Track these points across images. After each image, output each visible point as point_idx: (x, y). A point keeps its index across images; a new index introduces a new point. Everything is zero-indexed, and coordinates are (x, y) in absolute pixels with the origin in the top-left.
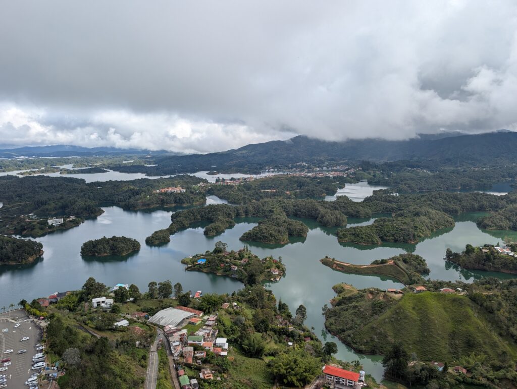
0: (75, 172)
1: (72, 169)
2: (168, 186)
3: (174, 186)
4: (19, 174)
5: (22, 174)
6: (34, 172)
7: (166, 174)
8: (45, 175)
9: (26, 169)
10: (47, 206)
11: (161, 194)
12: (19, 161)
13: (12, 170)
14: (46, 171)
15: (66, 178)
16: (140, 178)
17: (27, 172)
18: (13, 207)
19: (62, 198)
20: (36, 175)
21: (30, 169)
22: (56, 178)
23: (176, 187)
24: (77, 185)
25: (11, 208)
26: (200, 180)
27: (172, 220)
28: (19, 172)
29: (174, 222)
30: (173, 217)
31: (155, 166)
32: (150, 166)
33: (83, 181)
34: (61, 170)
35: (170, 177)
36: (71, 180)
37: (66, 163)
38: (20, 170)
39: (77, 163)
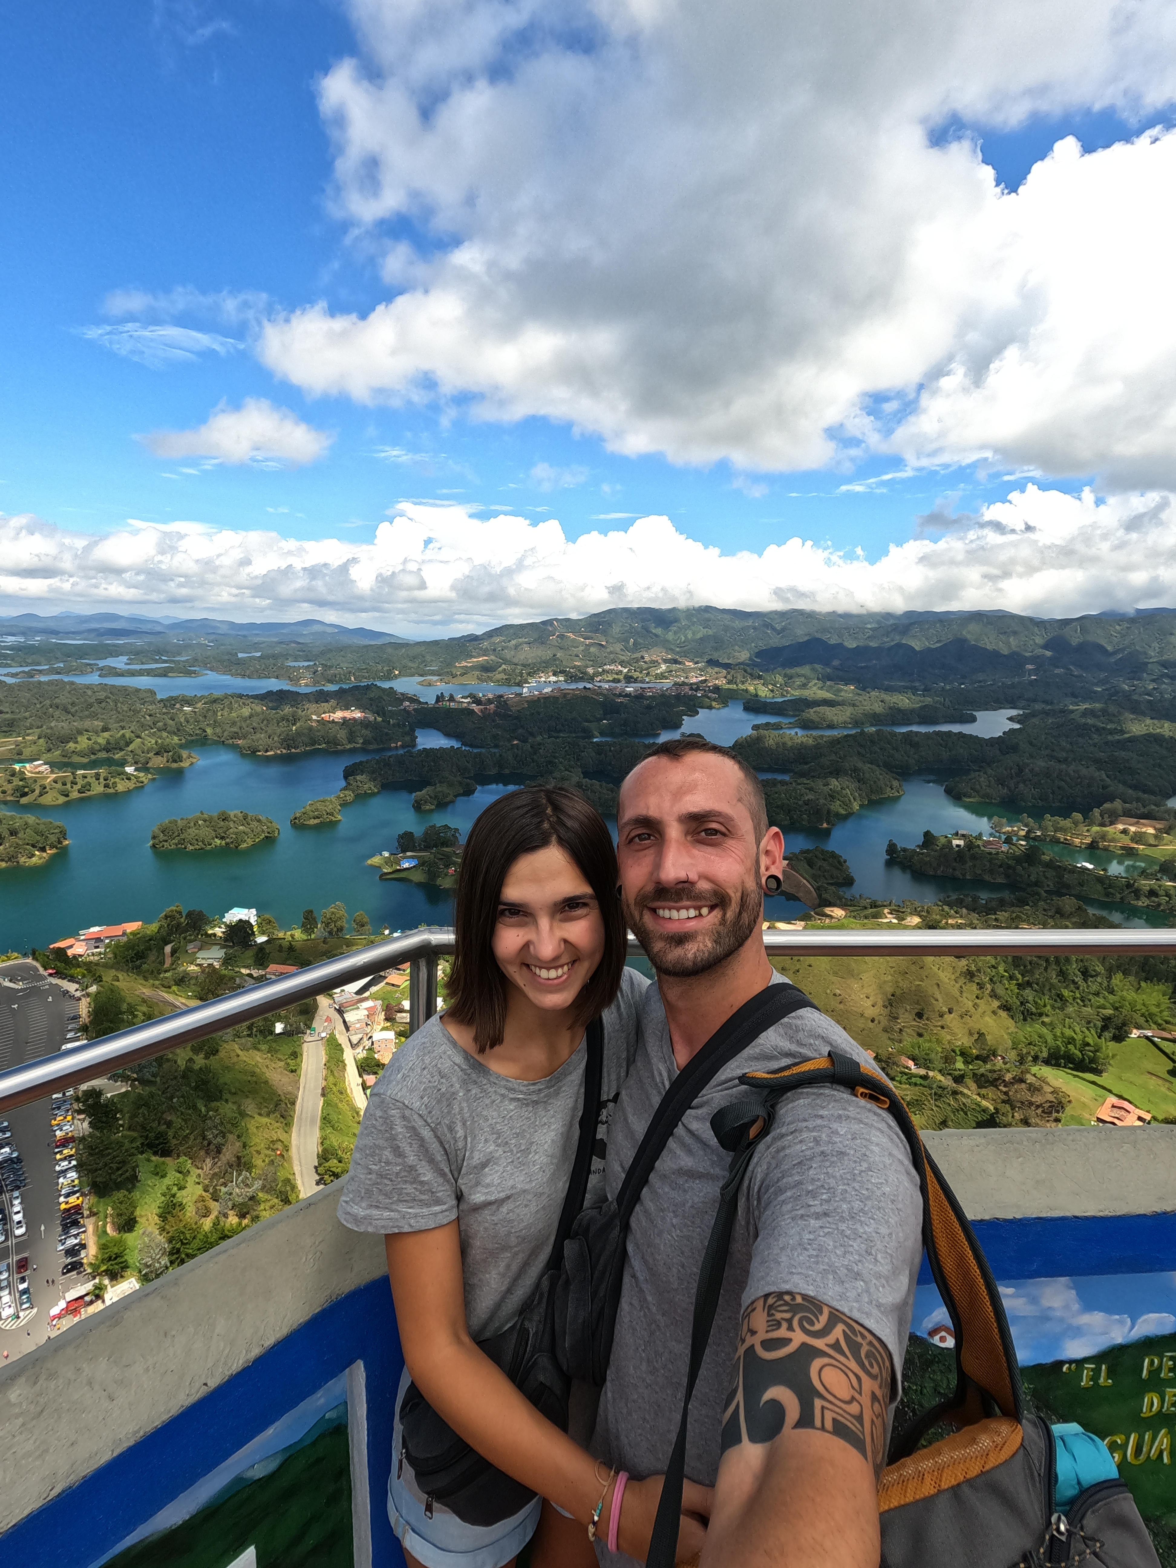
0: (132, 674)
1: (126, 667)
2: (334, 707)
3: (347, 706)
6: (40, 671)
11: (321, 722)
12: (6, 648)
14: (68, 671)
17: (24, 672)
22: (92, 688)
26: (402, 696)
27: (345, 778)
33: (150, 693)
34: (101, 669)
36: (123, 691)
37: (114, 653)
39: (137, 654)
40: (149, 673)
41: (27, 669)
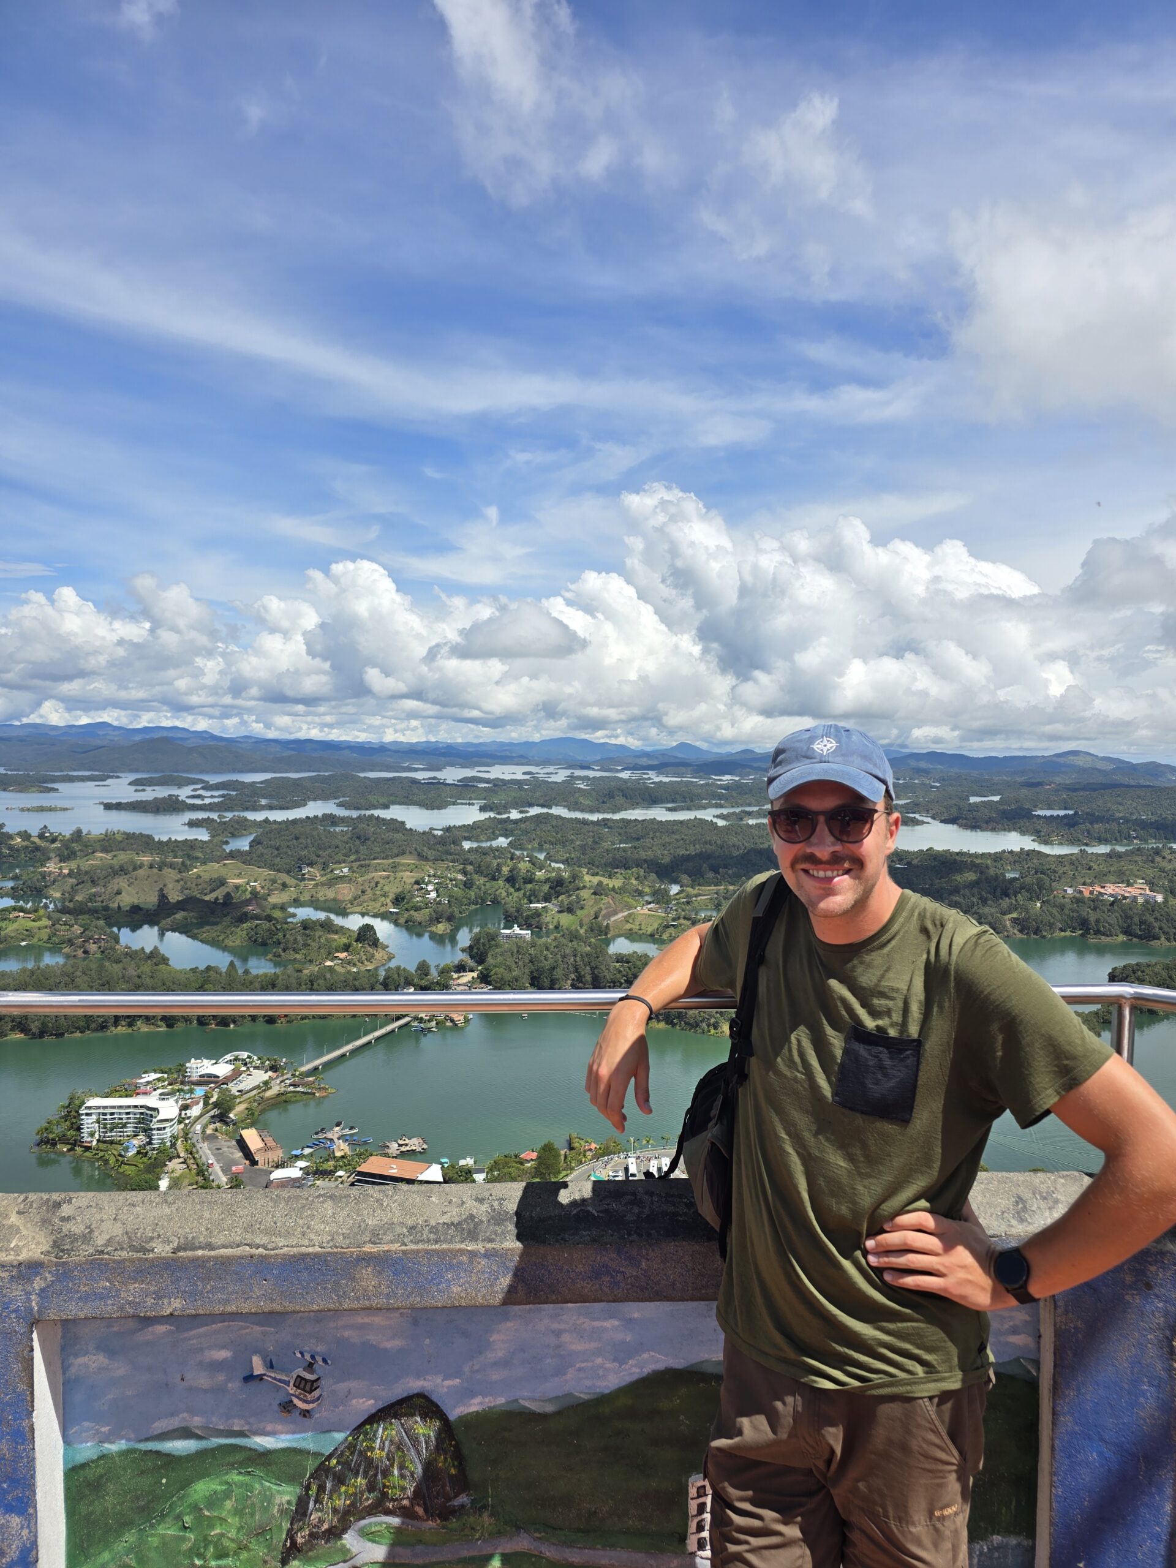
2: (1101, 878)
3: (1123, 878)
4: (717, 817)
7: (1098, 840)
9: (733, 807)
11: (1078, 899)
12: (721, 787)
13: (704, 808)
17: (734, 813)
21: (742, 805)
23: (1129, 885)
25: (696, 896)
28: (718, 811)
30: (1115, 976)
31: (1066, 816)
32: (1048, 813)
35: (1112, 851)
38: (721, 806)
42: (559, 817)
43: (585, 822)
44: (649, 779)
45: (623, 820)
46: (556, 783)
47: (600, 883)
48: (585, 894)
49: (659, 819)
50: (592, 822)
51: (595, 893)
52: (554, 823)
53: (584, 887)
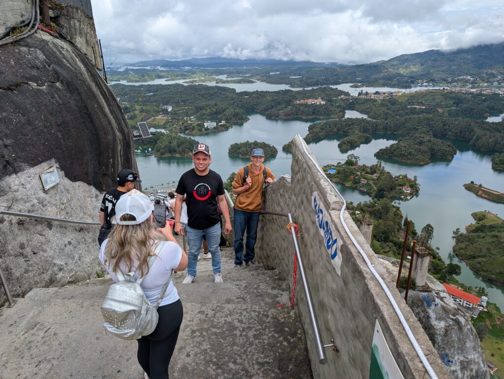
0: (228, 82)
1: (226, 79)
2: (308, 98)
3: (315, 97)
4: (184, 83)
5: (186, 82)
6: (196, 81)
7: (309, 85)
8: (204, 84)
10: (204, 111)
11: (301, 105)
12: (185, 72)
13: (179, 79)
14: (205, 80)
15: (220, 87)
16: (284, 89)
18: (179, 111)
19: (216, 105)
20: (196, 84)
22: (212, 88)
23: (317, 99)
24: (229, 94)
25: (177, 111)
26: (342, 93)
27: (309, 130)
28: (184, 81)
29: (310, 133)
30: (310, 128)
31: (299, 78)
32: (294, 77)
33: (234, 90)
34: (216, 80)
35: (313, 89)
36: (224, 89)
37: (222, 73)
38: (186, 79)
39: (230, 74)
40: (234, 82)
41: (191, 80)
42: (123, 85)
43: (134, 86)
44: (158, 69)
45: (149, 85)
46: (121, 72)
47: (142, 108)
48: (136, 112)
49: (162, 84)
50: (137, 87)
51: (140, 112)
52: (122, 87)
53: (136, 110)
